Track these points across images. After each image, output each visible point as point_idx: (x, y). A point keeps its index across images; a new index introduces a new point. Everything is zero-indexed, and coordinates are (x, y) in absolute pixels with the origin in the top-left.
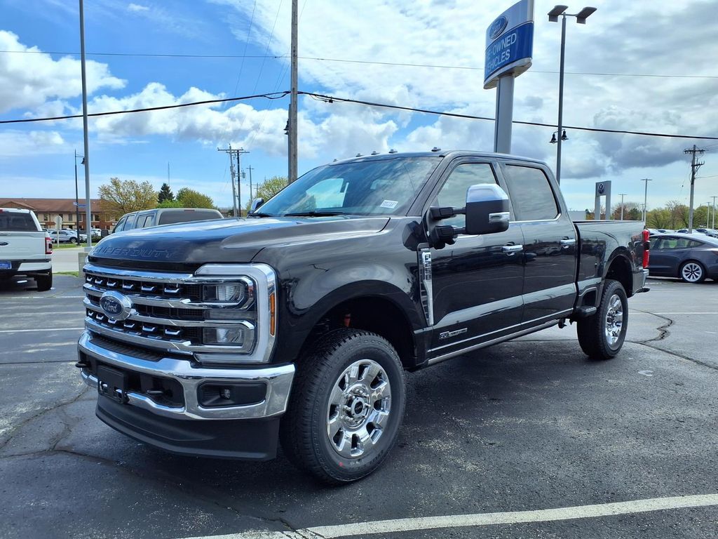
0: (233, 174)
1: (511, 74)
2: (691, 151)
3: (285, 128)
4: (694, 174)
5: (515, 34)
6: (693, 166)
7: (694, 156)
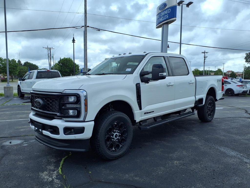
0: (49, 57)
1: (168, 23)
2: (204, 53)
3: (72, 40)
4: (205, 60)
5: (170, 9)
6: (204, 57)
7: (205, 54)
